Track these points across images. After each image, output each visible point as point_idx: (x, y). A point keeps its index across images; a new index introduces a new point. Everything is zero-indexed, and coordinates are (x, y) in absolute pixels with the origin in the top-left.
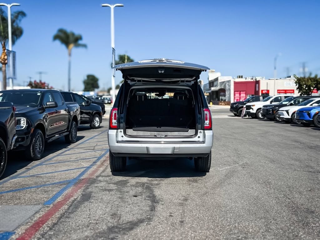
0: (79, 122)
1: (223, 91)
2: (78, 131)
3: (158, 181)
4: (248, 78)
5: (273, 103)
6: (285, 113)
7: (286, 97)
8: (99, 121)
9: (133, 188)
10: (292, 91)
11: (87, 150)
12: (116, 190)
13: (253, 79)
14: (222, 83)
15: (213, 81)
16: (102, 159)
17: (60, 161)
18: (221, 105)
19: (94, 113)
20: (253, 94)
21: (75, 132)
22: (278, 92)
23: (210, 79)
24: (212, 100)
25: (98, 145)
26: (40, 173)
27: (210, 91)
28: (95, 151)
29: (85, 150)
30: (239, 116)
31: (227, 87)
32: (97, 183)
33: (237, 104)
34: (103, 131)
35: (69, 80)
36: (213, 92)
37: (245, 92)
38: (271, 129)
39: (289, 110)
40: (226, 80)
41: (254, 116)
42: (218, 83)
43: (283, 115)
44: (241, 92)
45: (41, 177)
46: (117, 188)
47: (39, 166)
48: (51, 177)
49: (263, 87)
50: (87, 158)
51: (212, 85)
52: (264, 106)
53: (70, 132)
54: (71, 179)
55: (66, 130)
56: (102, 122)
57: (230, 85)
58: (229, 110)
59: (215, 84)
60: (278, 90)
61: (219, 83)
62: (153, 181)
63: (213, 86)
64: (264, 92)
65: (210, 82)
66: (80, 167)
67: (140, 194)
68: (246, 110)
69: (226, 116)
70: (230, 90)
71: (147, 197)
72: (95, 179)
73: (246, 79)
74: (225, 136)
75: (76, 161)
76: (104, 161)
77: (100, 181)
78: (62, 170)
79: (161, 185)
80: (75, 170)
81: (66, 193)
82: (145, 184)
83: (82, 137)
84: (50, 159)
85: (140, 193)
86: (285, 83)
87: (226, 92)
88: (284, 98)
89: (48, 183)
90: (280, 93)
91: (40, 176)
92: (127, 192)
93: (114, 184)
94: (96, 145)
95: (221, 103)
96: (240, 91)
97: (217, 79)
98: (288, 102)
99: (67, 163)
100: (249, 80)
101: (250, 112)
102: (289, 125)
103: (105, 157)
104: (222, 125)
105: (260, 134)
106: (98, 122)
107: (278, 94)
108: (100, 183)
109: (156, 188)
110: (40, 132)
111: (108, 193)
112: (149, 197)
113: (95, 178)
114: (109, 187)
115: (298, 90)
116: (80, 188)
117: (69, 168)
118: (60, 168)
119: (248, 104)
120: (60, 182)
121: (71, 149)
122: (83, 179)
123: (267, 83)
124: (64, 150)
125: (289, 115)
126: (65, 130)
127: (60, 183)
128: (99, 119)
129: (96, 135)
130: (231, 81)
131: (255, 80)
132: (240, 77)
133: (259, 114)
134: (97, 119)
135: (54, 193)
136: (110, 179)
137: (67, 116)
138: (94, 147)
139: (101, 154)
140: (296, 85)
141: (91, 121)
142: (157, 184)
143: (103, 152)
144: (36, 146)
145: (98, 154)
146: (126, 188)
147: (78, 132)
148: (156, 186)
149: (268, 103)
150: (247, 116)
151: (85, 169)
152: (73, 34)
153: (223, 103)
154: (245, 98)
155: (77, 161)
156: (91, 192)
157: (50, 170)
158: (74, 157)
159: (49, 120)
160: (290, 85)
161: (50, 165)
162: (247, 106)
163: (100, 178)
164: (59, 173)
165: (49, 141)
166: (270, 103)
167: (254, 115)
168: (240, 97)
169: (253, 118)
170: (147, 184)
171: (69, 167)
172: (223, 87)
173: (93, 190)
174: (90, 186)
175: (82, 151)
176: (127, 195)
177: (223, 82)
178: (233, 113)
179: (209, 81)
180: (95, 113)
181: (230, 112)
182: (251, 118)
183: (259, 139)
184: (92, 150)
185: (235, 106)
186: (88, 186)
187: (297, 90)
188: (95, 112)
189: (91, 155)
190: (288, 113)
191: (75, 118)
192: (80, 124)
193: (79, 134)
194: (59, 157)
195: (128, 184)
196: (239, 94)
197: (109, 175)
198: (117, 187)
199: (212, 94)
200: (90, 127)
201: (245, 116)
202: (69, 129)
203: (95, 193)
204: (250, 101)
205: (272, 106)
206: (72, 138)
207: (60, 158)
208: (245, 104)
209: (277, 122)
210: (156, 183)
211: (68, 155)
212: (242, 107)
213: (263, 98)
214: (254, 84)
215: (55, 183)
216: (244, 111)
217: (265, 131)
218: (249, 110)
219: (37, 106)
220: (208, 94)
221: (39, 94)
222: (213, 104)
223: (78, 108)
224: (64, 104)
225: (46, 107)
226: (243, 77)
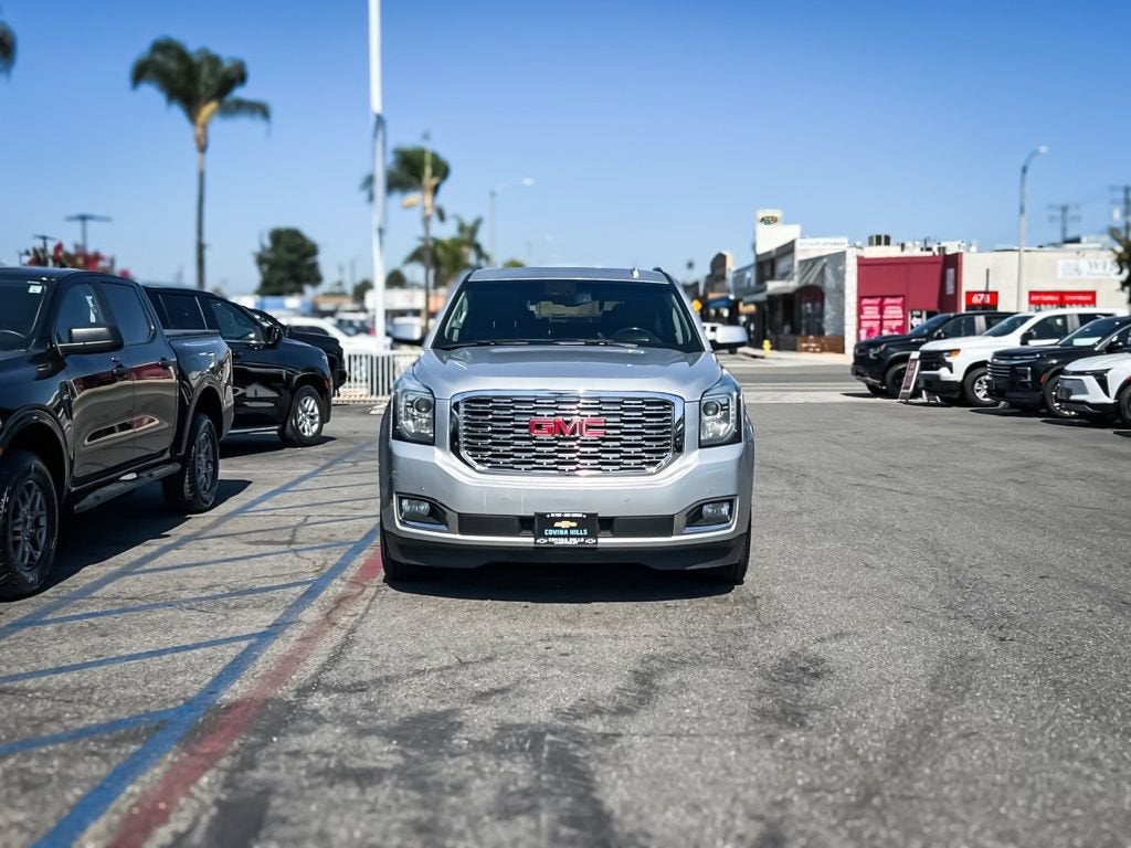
0: (229, 419)
1: (814, 293)
2: (222, 457)
3: (606, 719)
4: (909, 244)
5: (1033, 343)
6: (1090, 382)
7: (1084, 318)
8: (316, 411)
9: (487, 761)
10: (1088, 298)
11: (262, 547)
12: (394, 777)
13: (929, 249)
14: (810, 264)
15: (773, 254)
16: (337, 587)
17: (131, 604)
18: (806, 350)
19: (296, 377)
20: (934, 306)
21: (207, 462)
22: (1031, 302)
23: (761, 250)
25: (310, 520)
26: (21, 671)
27: (761, 297)
28: (295, 551)
29: (253, 547)
30: (891, 393)
31: (830, 282)
32: (302, 733)
33: (883, 347)
34: (333, 458)
35: (201, 248)
36: (772, 299)
37: (900, 300)
38: (1040, 451)
39: (1107, 370)
40: (824, 253)
41: (956, 396)
42: (793, 265)
43: (1085, 391)
44: (888, 301)
45: (24, 691)
46: (401, 761)
47: (26, 631)
48: (75, 691)
49: (972, 280)
50: (257, 586)
51: (768, 273)
52: (998, 355)
53: (187, 462)
54: (171, 705)
55: (167, 455)
56: (332, 419)
57: (844, 271)
58: (849, 371)
59: (782, 266)
60: (1032, 293)
61: (796, 264)
62: (581, 717)
63: (772, 277)
64: (975, 300)
65: (760, 259)
66: (222, 636)
67: (527, 802)
68: (922, 368)
69: (834, 396)
70: (841, 291)
72: (289, 708)
73: (903, 246)
75: (209, 601)
78: (134, 650)
79: (624, 742)
80: (198, 652)
81: (132, 793)
82: (542, 735)
83: (239, 486)
84: (86, 592)
85: (526, 793)
86: (1061, 263)
87: (826, 301)
88: (1076, 321)
89: (53, 728)
90: (1039, 303)
91: (17, 685)
93: (388, 733)
94: (304, 524)
95: (804, 345)
96: (883, 297)
97: (788, 249)
98: (1099, 338)
99: (159, 614)
100: (914, 251)
101: (938, 377)
102: (1109, 432)
103: (343, 579)
104: (834, 433)
106: (312, 417)
107: (1033, 306)
108: (314, 731)
109: (600, 758)
110: (37, 463)
111: (354, 792)
114: (360, 755)
115: (1127, 289)
119: (931, 346)
120: (113, 726)
121: (188, 539)
122: (230, 707)
124: (153, 546)
125: (1107, 392)
126: (164, 452)
127: (114, 732)
128: (318, 403)
129: (306, 472)
130: (848, 255)
131: (937, 254)
132: (879, 243)
133: (977, 386)
134: (311, 404)
135: (73, 796)
137: (174, 393)
138: (295, 529)
139: (322, 567)
141: (283, 413)
142: (605, 737)
143: (335, 558)
144: (17, 533)
145: (308, 565)
146: (451, 761)
147: (221, 462)
148: (600, 750)
150: (924, 393)
151: (245, 645)
152: (214, 61)
153: (813, 345)
154: (902, 322)
155: (210, 603)
156: (268, 792)
157: (68, 649)
158: (197, 580)
159: (79, 410)
160: (1080, 273)
161: (78, 623)
162: (925, 355)
164: (117, 667)
165: (82, 503)
166: (1019, 340)
167: (954, 392)
168: (881, 320)
169: (948, 402)
170: (553, 733)
171: (169, 637)
172: (811, 282)
175: (237, 548)
177: (815, 261)
178: (866, 382)
179: (757, 256)
180: (302, 381)
181: (854, 377)
182: (939, 400)
184: (284, 548)
185: (872, 353)
186: (253, 748)
187: (1122, 289)
188: (301, 374)
189: (277, 572)
190: (1103, 383)
191: (210, 398)
192: (234, 427)
193: (228, 470)
194: (129, 579)
195: (460, 739)
196: (877, 308)
198: (402, 753)
199: (766, 308)
200: (278, 438)
201: (916, 394)
202: (179, 451)
203: (286, 794)
205: (1034, 354)
206: (194, 488)
207: (132, 585)
208: (915, 347)
209: (1053, 417)
210: (601, 729)
211: (171, 572)
212: (905, 359)
213: (989, 325)
214: (937, 269)
215: (85, 732)
216: (914, 372)
218: (937, 369)
219: (24, 344)
220: (752, 308)
221: (36, 289)
222: (775, 347)
223: (221, 357)
224: (155, 335)
225: (69, 351)
226: (892, 241)
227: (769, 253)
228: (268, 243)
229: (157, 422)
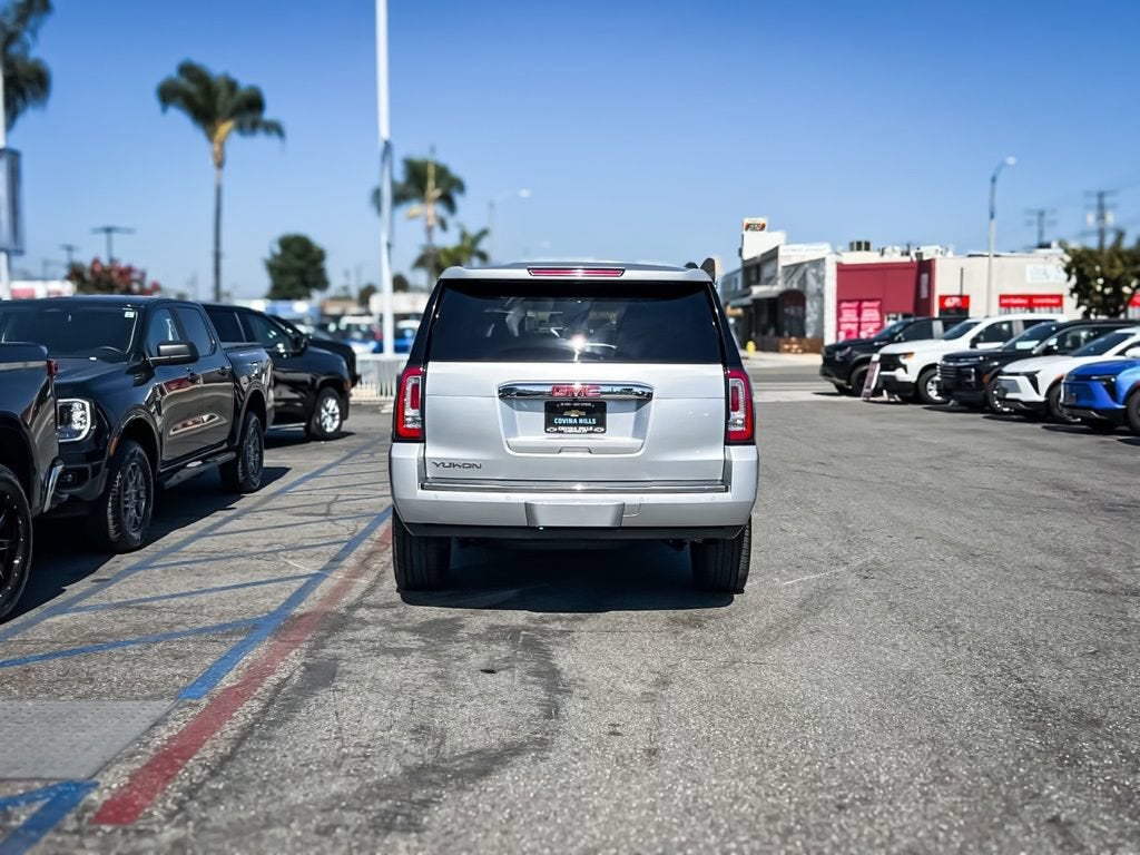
0: (271, 416)
1: (796, 298)
2: (267, 448)
3: (564, 623)
4: (888, 250)
5: (982, 347)
6: (1023, 382)
7: (1027, 324)
8: (337, 410)
9: (480, 645)
10: (1055, 301)
11: (305, 518)
12: (419, 653)
13: (908, 254)
14: (793, 269)
15: (758, 261)
16: (364, 548)
17: (213, 556)
18: (789, 351)
19: (318, 382)
20: (910, 310)
21: (256, 452)
22: (1002, 305)
23: (747, 256)
24: (753, 335)
25: (340, 498)
26: (147, 596)
27: (746, 301)
28: (331, 520)
29: (298, 518)
30: (855, 393)
31: (812, 284)
32: (355, 630)
33: (849, 349)
34: (353, 450)
35: (217, 256)
36: (757, 302)
37: (876, 304)
38: (968, 442)
39: (1037, 372)
40: (806, 259)
41: (911, 394)
42: (776, 271)
43: (1017, 390)
44: (865, 304)
45: (154, 609)
46: (423, 644)
47: (141, 572)
48: (189, 608)
49: (945, 284)
50: (307, 544)
51: (754, 278)
52: (947, 358)
53: (240, 450)
54: (260, 616)
55: (225, 445)
56: (350, 417)
57: (824, 277)
58: (818, 372)
59: (767, 271)
60: (1002, 297)
61: (780, 269)
62: (546, 622)
63: (758, 282)
64: (948, 303)
65: (747, 264)
66: (287, 575)
67: (507, 665)
68: (882, 370)
69: (804, 394)
70: (820, 294)
71: (528, 674)
72: (343, 617)
73: (883, 254)
74: (803, 468)
75: (270, 553)
76: (371, 554)
77: (364, 623)
78: (224, 584)
79: (575, 635)
80: (270, 585)
81: (247, 661)
82: (519, 632)
83: (280, 472)
84: (177, 548)
85: (506, 660)
86: (1029, 268)
87: (808, 304)
88: (1021, 326)
89: (182, 627)
90: (1008, 306)
91: (147, 604)
92: (460, 658)
93: (414, 631)
94: (336, 500)
95: (786, 347)
96: (861, 301)
97: (772, 255)
98: (1037, 342)
99: (235, 562)
100: (894, 256)
101: (894, 378)
102: (1038, 426)
103: (372, 540)
104: (792, 428)
105: (929, 459)
106: (333, 415)
107: (1003, 309)
108: (361, 629)
109: (558, 644)
110: (139, 449)
111: (393, 659)
112: (537, 673)
113: (343, 611)
114: (395, 642)
115: (1075, 295)
116: (296, 643)
117: (247, 578)
118: (215, 579)
119: (890, 349)
120: (222, 627)
121: (245, 512)
122: (301, 616)
123: (962, 269)
124: (220, 515)
125: (1038, 392)
126: (221, 443)
127: (224, 630)
128: (338, 403)
129: (331, 461)
130: (827, 261)
131: (915, 259)
132: (859, 248)
133: (929, 385)
134: (332, 404)
135: (208, 661)
136: (397, 615)
137: (229, 395)
138: (329, 504)
139: (355, 532)
140: (1069, 279)
141: (310, 412)
142: (562, 632)
143: (363, 526)
144: (126, 502)
145: (344, 529)
146: (456, 645)
147: (266, 453)
148: (557, 639)
149: (962, 345)
150: (885, 392)
151: (304, 580)
152: (232, 86)
153: (795, 346)
154: (877, 325)
155: (272, 555)
156: (336, 659)
157: (180, 584)
158: (259, 541)
159: (167, 408)
160: (1048, 277)
161: (178, 568)
162: (884, 357)
163: (361, 613)
164: (215, 594)
165: (169, 482)
166: (968, 344)
167: (909, 391)
168: (859, 323)
169: (905, 401)
170: (527, 630)
171: (247, 576)
172: (795, 286)
173: (344, 651)
174: (327, 637)
175: (285, 519)
176: (460, 669)
177: (797, 266)
178: (833, 382)
179: (744, 262)
180: (324, 384)
181: (822, 378)
182: (899, 399)
183: (925, 477)
184: (322, 518)
185: (838, 355)
186: (322, 638)
187: (1071, 295)
188: (323, 378)
189: (320, 535)
190: (1034, 383)
191: (257, 399)
192: (274, 424)
193: (271, 459)
194: (207, 539)
195: (463, 633)
196: (855, 312)
197: (391, 603)
198: (423, 641)
199: (752, 310)
200: (304, 434)
201: (877, 392)
202: (234, 442)
203: (349, 660)
204: (896, 338)
205: (978, 357)
206: (245, 472)
207: (209, 544)
208: (876, 349)
209: (996, 415)
210: (560, 628)
211: (238, 535)
212: (867, 361)
213: (946, 328)
214: (913, 273)
215: (205, 630)
216: (875, 373)
217: (949, 449)
218: (894, 370)
219: (126, 358)
220: (739, 311)
221: (130, 314)
222: (759, 348)
223: (264, 365)
224: (215, 348)
225: (158, 363)
226: (872, 247)
227: (755, 258)
228: (278, 250)
229: (217, 418)
